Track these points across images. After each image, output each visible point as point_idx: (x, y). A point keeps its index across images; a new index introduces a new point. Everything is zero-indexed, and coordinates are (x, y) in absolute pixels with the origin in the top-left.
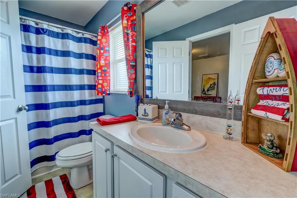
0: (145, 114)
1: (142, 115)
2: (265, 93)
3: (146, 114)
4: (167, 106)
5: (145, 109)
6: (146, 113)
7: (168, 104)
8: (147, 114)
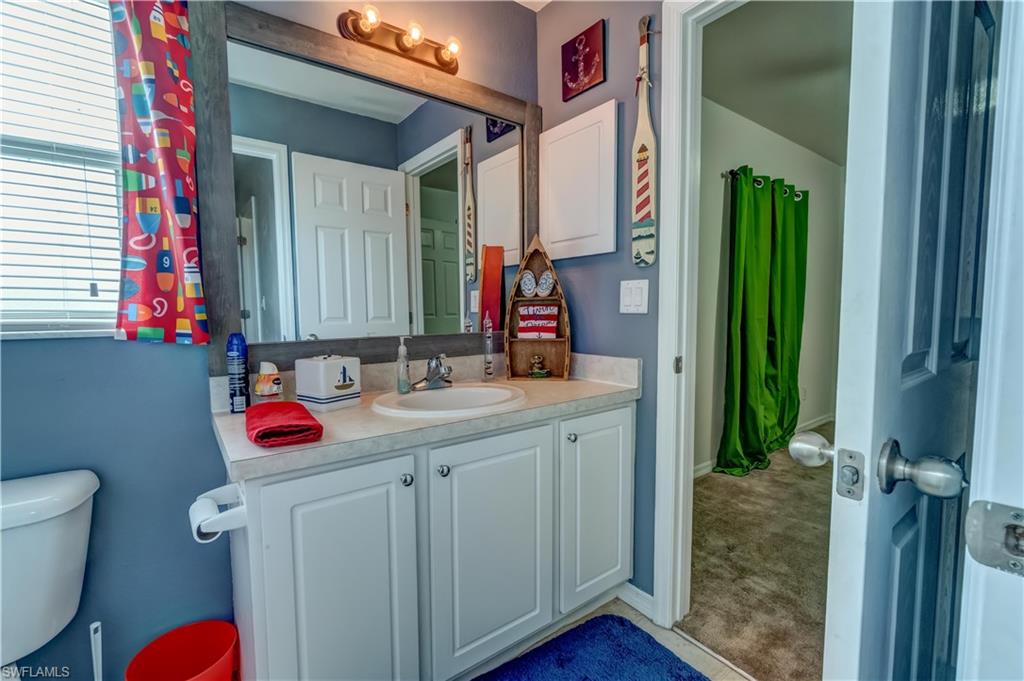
0: (345, 381)
1: (337, 387)
2: (531, 313)
3: (348, 382)
4: (402, 350)
5: (344, 369)
6: (348, 379)
7: (405, 344)
8: (351, 380)
